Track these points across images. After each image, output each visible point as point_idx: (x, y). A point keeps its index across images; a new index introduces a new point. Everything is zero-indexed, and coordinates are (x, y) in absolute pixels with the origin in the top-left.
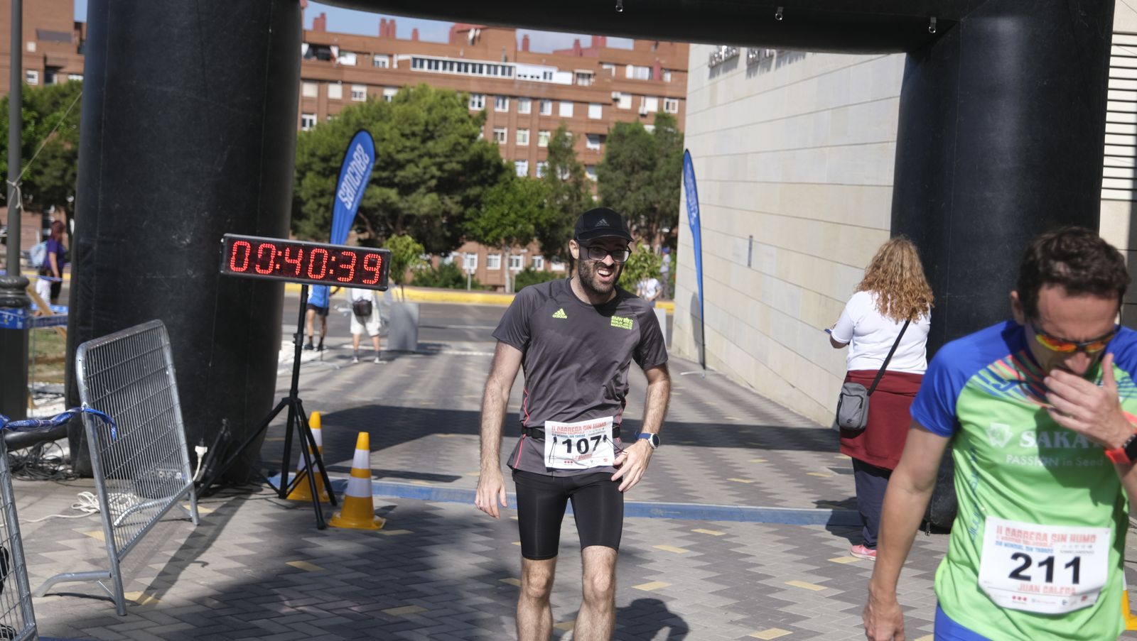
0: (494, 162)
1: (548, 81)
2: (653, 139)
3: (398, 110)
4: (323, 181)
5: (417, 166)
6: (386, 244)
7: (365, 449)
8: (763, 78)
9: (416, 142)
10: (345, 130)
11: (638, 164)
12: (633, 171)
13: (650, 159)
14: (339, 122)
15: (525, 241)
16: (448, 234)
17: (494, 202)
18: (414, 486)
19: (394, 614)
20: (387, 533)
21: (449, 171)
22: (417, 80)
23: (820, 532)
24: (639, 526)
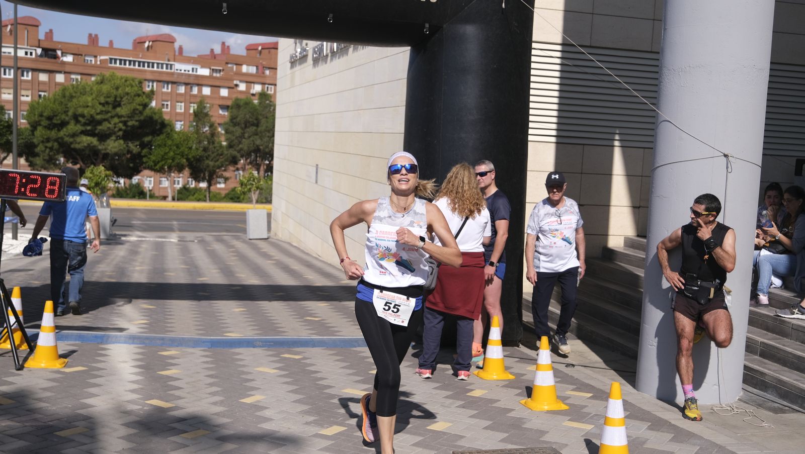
0: (159, 121)
1: (195, 73)
2: (258, 107)
3: (97, 88)
4: (49, 132)
5: (110, 123)
6: (87, 171)
7: (50, 313)
8: (323, 68)
9: (110, 108)
10: (63, 100)
11: (249, 122)
12: (246, 127)
13: (256, 119)
14: (59, 95)
15: (180, 169)
16: (131, 165)
17: (159, 146)
18: (91, 334)
19: (63, 436)
20: (68, 370)
21: (130, 126)
22: (112, 71)
23: (364, 352)
24: (245, 354)
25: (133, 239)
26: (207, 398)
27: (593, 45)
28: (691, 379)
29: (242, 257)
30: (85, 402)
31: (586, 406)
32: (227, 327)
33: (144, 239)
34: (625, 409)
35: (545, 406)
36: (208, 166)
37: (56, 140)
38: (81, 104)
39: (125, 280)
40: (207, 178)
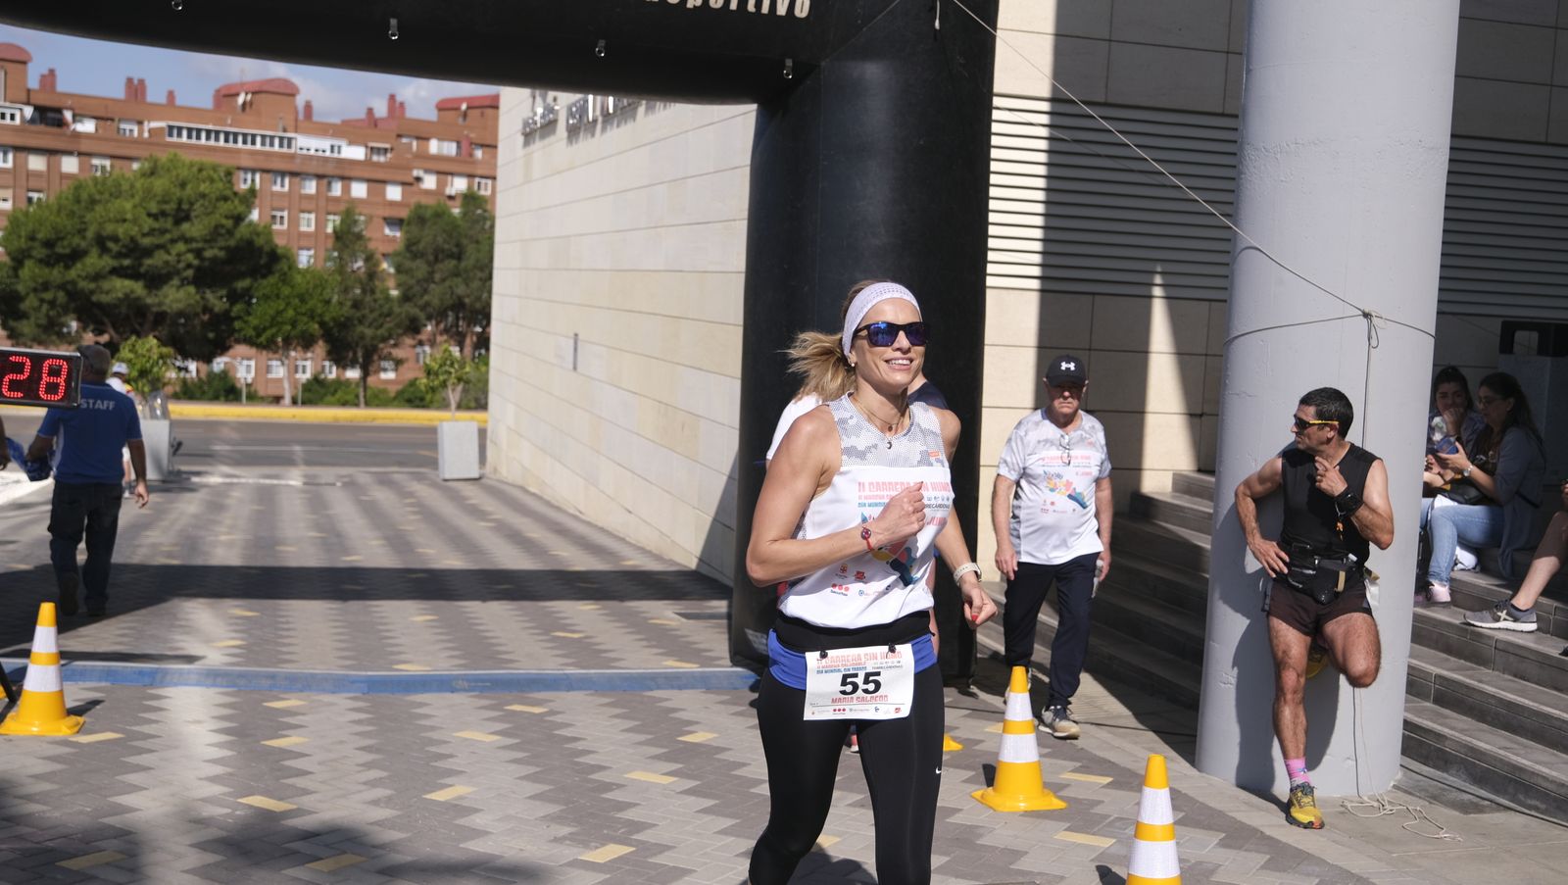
0: (267, 249)
1: (336, 155)
2: (460, 222)
3: (143, 185)
4: (47, 270)
5: (169, 253)
6: (124, 348)
7: (49, 625)
8: (586, 145)
9: (168, 224)
10: (75, 208)
11: (443, 251)
12: (436, 260)
13: (457, 246)
14: (67, 199)
15: (307, 343)
16: (211, 335)
17: (266, 298)
18: (132, 667)
19: (75, 868)
20: (84, 739)
21: (209, 259)
22: (172, 151)
23: (667, 700)
24: (436, 706)
25: (214, 480)
26: (360, 791)
27: (1111, 100)
28: (1302, 747)
29: (429, 516)
30: (119, 802)
31: (1100, 802)
32: (400, 653)
33: (235, 480)
34: (1175, 808)
35: (1020, 801)
36: (362, 337)
37: (62, 287)
38: (112, 215)
39: (199, 561)
40: (361, 360)
